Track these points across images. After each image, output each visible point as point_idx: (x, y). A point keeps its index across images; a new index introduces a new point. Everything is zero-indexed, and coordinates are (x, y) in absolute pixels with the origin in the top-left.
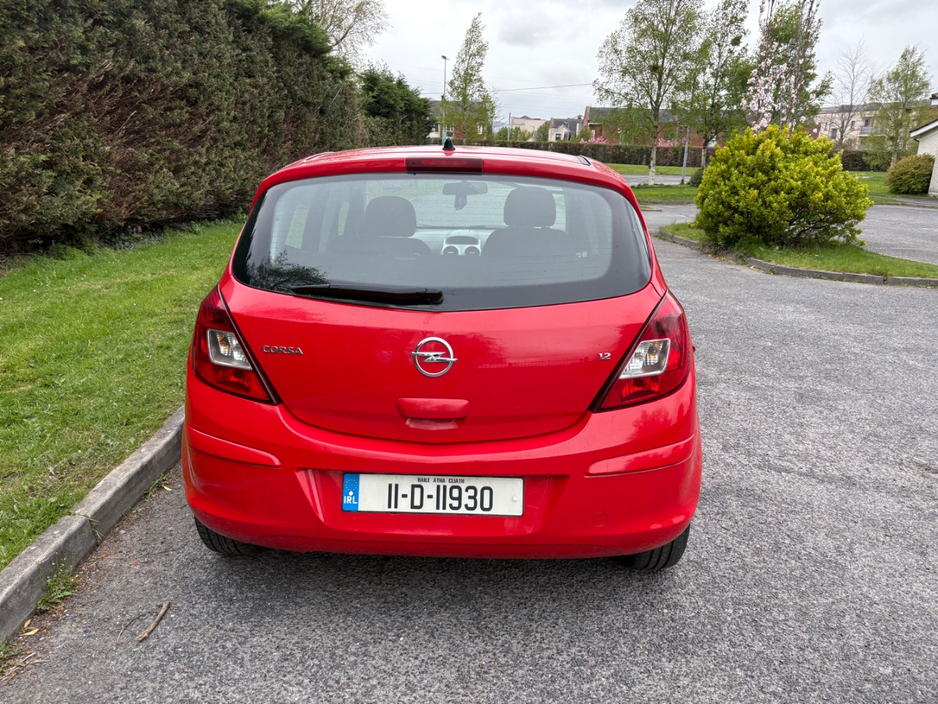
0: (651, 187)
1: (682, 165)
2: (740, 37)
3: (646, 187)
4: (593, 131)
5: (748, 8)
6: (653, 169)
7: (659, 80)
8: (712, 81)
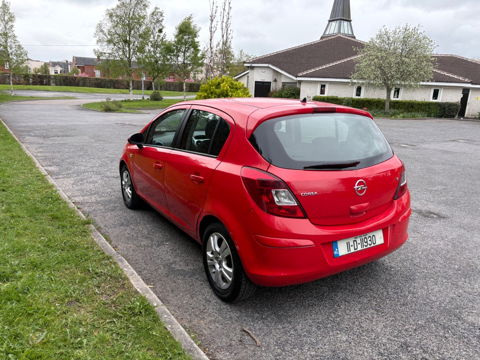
0: (132, 101)
1: (141, 89)
2: (162, 29)
3: (129, 101)
4: (80, 70)
5: (163, 15)
6: (131, 92)
7: (129, 47)
8: (152, 49)
